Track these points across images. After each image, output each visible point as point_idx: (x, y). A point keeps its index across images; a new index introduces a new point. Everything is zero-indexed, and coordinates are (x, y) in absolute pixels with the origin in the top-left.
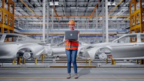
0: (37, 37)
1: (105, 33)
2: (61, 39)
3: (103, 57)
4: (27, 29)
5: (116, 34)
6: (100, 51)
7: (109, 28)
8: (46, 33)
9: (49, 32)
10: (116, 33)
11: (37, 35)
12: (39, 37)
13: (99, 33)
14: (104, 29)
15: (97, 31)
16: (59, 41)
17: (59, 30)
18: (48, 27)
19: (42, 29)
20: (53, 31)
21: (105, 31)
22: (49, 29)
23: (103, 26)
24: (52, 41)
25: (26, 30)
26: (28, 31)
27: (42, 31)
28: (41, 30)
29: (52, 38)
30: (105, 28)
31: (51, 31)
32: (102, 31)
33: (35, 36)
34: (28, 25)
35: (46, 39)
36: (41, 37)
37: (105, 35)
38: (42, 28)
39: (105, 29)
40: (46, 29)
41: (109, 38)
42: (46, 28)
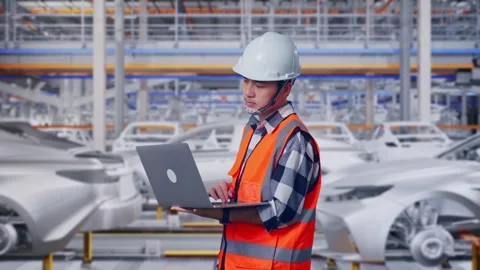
0: (66, 82)
1: (413, 65)
2: (188, 88)
3: (432, 245)
4: (11, 45)
5: (468, 70)
6: (414, 212)
7: (433, 39)
8: (113, 63)
9: (129, 62)
10: (467, 63)
11: (66, 74)
12: (77, 82)
13: (381, 63)
14: (406, 45)
15: (373, 54)
16: (178, 99)
17: (176, 46)
18: (119, 36)
19: (89, 45)
20: (146, 54)
21: (416, 54)
22: (127, 46)
23: (405, 30)
24: (142, 102)
25: (6, 46)
26: (20, 54)
27: (91, 54)
28: (84, 47)
29: (143, 86)
30: (416, 39)
31: (134, 55)
32: (399, 53)
33: (53, 74)
34: (16, 25)
35: (112, 93)
36: (88, 81)
37: (415, 70)
38: (91, 40)
39: (411, 46)
40: (112, 46)
41: (434, 85)
42: (110, 33)
